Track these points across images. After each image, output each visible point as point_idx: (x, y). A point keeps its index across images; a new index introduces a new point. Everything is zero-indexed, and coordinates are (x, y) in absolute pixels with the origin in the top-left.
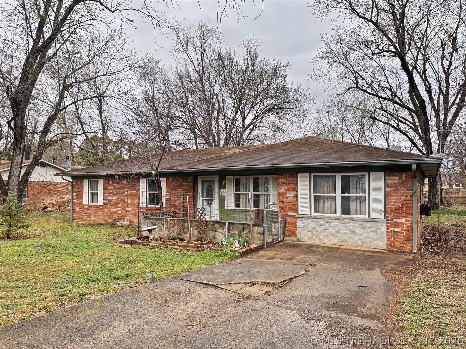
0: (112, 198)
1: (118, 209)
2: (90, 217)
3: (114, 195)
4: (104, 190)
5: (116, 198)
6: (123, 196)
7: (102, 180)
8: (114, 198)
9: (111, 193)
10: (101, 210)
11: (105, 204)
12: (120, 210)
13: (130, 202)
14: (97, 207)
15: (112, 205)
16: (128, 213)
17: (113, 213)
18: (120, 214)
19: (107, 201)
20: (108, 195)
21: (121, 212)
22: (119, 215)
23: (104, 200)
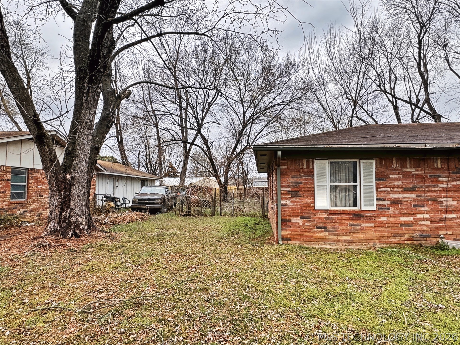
0: (401, 196)
1: (418, 216)
2: (338, 235)
3: (405, 189)
4: (376, 180)
5: (414, 196)
6: (432, 191)
7: (373, 161)
8: (405, 196)
9: (398, 186)
10: (370, 220)
11: (380, 208)
12: (427, 219)
13: (455, 202)
14: (358, 215)
15: (402, 209)
16: (448, 223)
17: (408, 225)
18: (427, 226)
19: (387, 202)
20: (389, 189)
21: (428, 222)
22: (425, 229)
23: (377, 199)
